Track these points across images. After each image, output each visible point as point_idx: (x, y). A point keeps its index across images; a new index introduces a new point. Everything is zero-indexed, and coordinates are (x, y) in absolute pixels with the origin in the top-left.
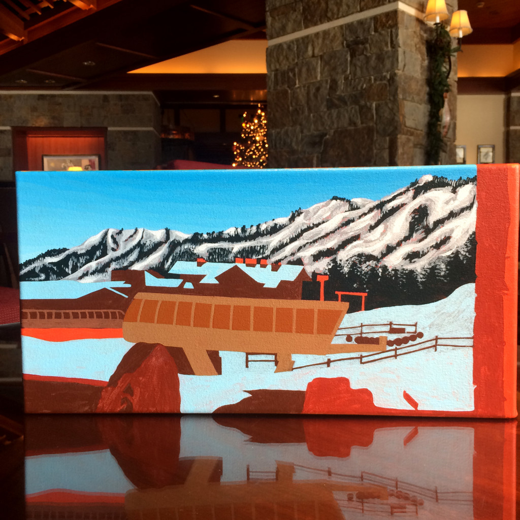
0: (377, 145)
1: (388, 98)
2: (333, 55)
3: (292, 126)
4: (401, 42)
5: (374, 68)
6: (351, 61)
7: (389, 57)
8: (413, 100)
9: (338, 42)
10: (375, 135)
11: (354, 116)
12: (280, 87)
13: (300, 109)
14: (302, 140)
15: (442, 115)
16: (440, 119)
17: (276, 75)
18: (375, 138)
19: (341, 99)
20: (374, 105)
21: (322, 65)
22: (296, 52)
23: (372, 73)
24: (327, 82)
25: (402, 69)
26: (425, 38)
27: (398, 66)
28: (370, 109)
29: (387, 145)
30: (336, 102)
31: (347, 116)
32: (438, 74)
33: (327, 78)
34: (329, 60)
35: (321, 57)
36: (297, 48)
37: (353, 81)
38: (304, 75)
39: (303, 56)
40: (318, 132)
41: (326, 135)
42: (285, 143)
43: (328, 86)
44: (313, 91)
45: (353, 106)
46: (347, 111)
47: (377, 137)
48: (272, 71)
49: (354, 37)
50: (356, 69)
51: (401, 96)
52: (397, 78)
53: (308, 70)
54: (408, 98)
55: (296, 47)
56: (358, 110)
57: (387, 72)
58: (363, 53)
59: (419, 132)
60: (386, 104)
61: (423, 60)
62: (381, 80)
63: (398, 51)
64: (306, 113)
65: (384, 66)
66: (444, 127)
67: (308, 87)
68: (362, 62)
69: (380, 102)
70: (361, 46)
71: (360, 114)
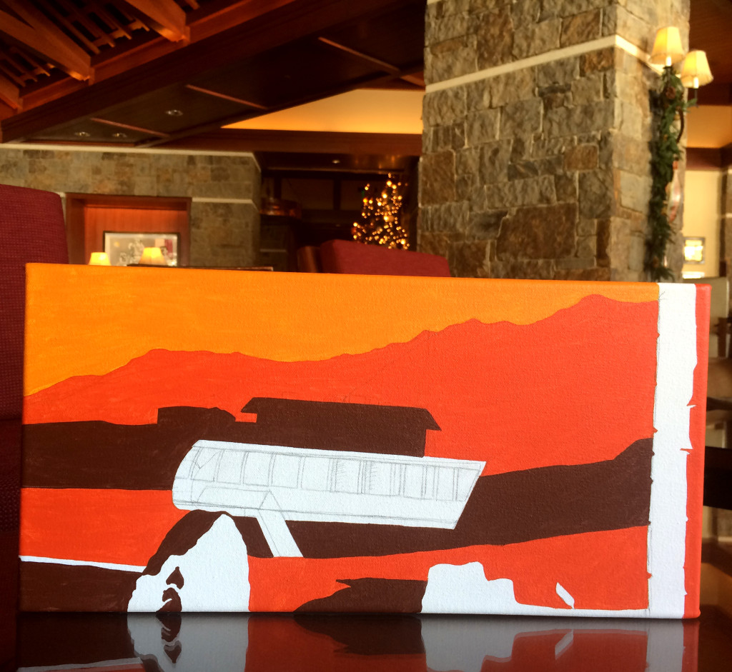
0: (580, 230)
1: (598, 166)
2: (519, 107)
3: (457, 201)
4: (618, 90)
5: (579, 125)
6: (545, 115)
7: (600, 110)
8: (631, 171)
9: (527, 89)
10: (578, 216)
11: (547, 189)
12: (442, 148)
13: (469, 178)
14: (471, 220)
15: (669, 192)
16: (667, 198)
17: (436, 133)
18: (577, 221)
19: (529, 166)
20: (577, 176)
21: (503, 121)
22: (466, 101)
23: (575, 131)
24: (509, 142)
25: (619, 127)
26: (648, 88)
27: (613, 123)
28: (571, 181)
29: (594, 231)
30: (522, 170)
31: (537, 189)
32: (666, 136)
33: (508, 138)
34: (513, 113)
35: (502, 108)
36: (468, 95)
37: (547, 142)
38: (476, 132)
39: (475, 107)
40: (494, 210)
41: (505, 214)
42: (446, 224)
43: (511, 149)
44: (488, 154)
45: (547, 176)
46: (538, 183)
47: (579, 218)
48: (430, 126)
49: (550, 82)
50: (552, 125)
51: (616, 164)
52: (611, 139)
53: (482, 126)
54: (625, 168)
55: (465, 94)
56: (553, 181)
57: (598, 130)
58: (563, 105)
59: (637, 214)
60: (595, 174)
61: (645, 116)
62: (588, 141)
63: (613, 102)
64: (478, 184)
65: (593, 122)
66: (672, 208)
67: (482, 149)
68: (561, 116)
69: (586, 171)
70: (559, 95)
71: (556, 187)
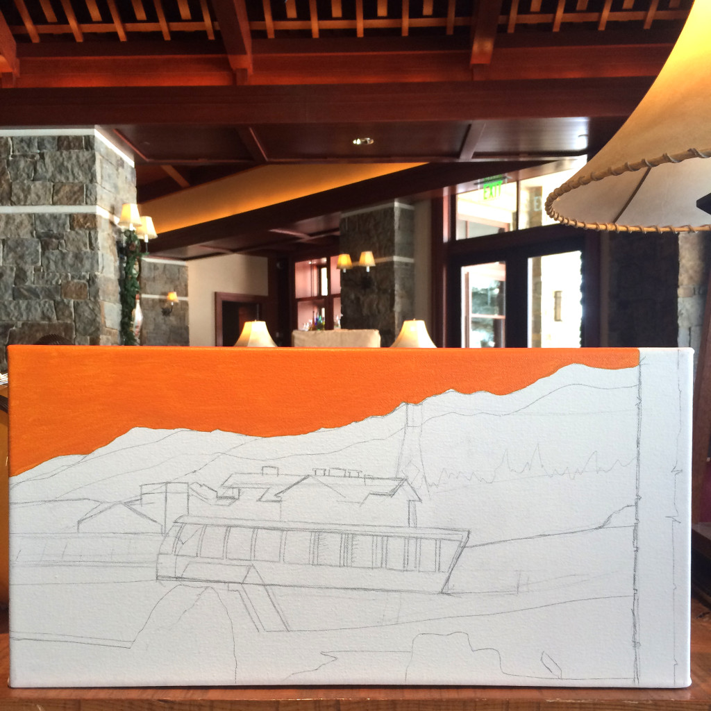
1: (88, 298)
2: (20, 243)
4: (100, 245)
5: (72, 266)
6: (43, 254)
7: (88, 258)
8: (110, 301)
9: (26, 230)
10: (74, 333)
11: (48, 310)
16: (133, 319)
18: (74, 336)
19: (31, 291)
20: (72, 303)
21: (5, 251)
23: (69, 271)
24: (12, 269)
25: (101, 271)
27: (98, 268)
28: (68, 306)
30: (26, 293)
31: (39, 309)
33: (11, 266)
34: (14, 247)
35: (4, 241)
37: (46, 274)
40: (1, 322)
41: (12, 326)
43: (14, 275)
45: (47, 300)
46: (40, 305)
47: (76, 334)
49: (46, 229)
50: (49, 262)
51: (101, 298)
52: (97, 280)
54: (106, 299)
56: (53, 305)
57: (86, 272)
58: (58, 248)
59: (114, 331)
60: (87, 304)
62: (79, 279)
63: (97, 254)
65: (83, 266)
66: (137, 327)
68: (56, 256)
69: (79, 301)
70: (54, 240)
71: (55, 310)
